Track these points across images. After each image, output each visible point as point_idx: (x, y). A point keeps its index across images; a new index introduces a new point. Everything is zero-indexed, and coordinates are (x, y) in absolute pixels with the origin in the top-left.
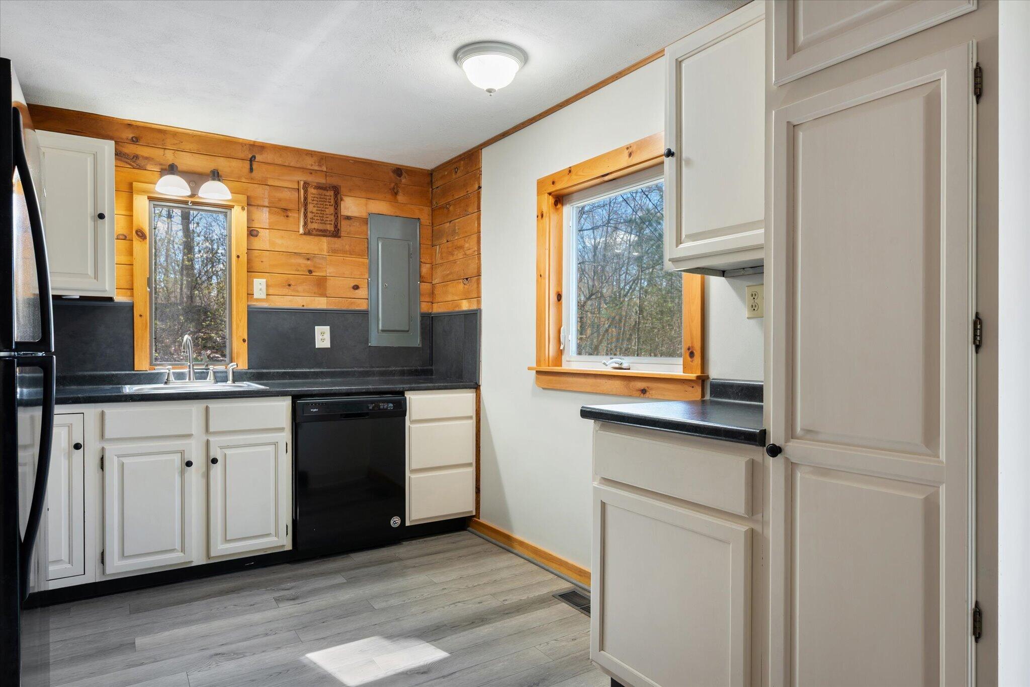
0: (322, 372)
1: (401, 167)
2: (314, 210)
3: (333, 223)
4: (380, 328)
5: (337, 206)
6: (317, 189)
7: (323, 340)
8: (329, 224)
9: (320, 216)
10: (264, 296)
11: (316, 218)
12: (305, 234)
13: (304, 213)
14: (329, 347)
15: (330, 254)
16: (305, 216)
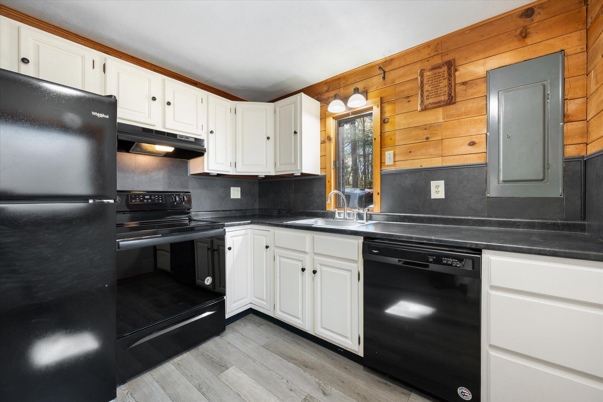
0: (435, 218)
1: (531, 6)
2: (430, 89)
3: (447, 93)
4: (501, 178)
5: (451, 77)
6: (432, 70)
7: (437, 192)
8: (444, 95)
9: (434, 92)
10: (392, 163)
11: (431, 94)
12: (422, 110)
13: (421, 94)
14: (444, 197)
15: (445, 120)
16: (422, 96)
